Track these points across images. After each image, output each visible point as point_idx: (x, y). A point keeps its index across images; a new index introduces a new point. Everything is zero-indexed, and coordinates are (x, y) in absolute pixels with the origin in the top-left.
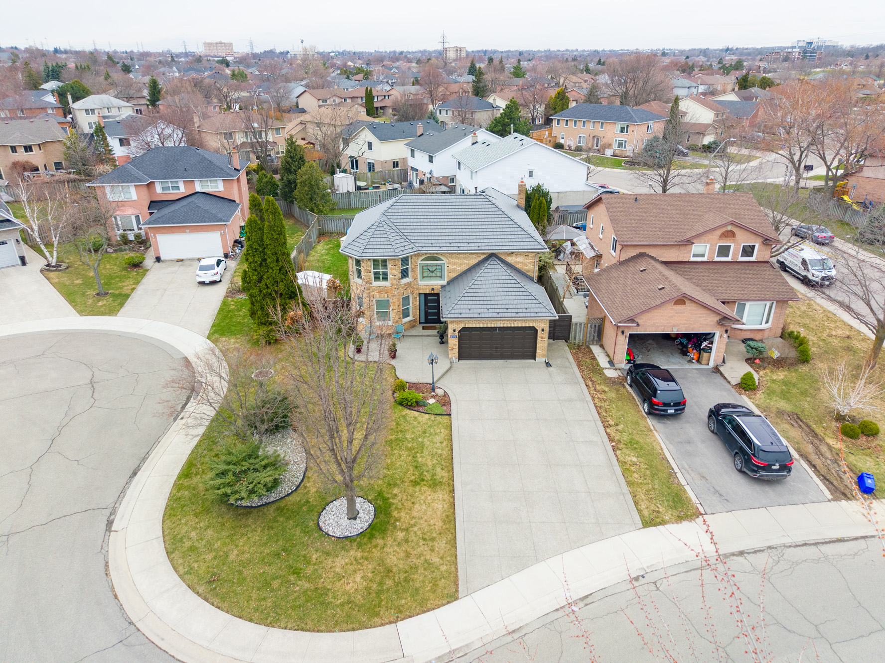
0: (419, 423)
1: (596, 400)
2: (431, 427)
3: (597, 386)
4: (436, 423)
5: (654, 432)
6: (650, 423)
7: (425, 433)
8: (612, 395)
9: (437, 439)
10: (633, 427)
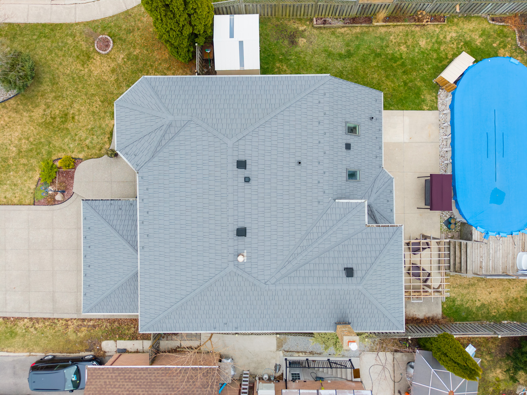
0: (26, 181)
1: (64, 322)
2: (21, 190)
3: (86, 328)
4: (25, 194)
5: (28, 354)
6: (38, 354)
7: (15, 185)
8: (72, 337)
9: (9, 195)
10: (33, 340)
